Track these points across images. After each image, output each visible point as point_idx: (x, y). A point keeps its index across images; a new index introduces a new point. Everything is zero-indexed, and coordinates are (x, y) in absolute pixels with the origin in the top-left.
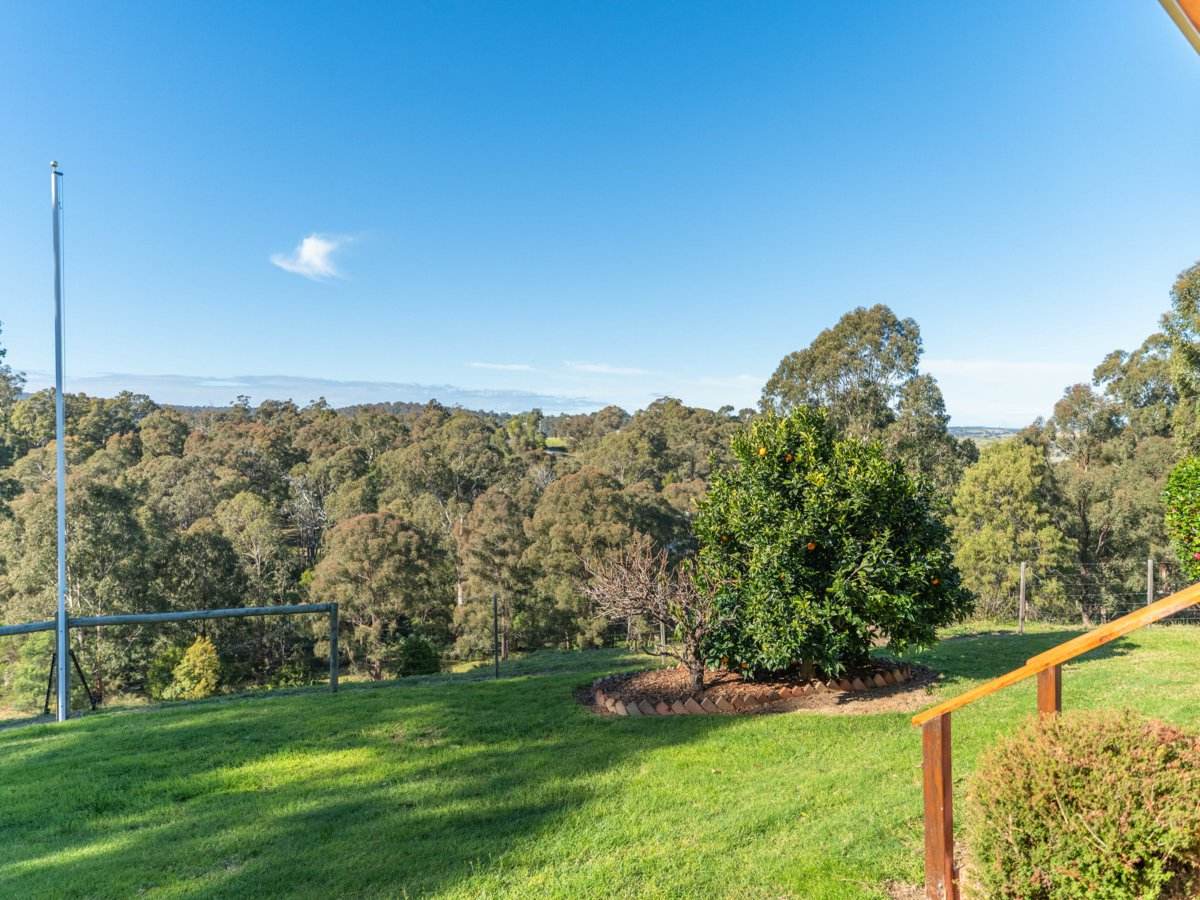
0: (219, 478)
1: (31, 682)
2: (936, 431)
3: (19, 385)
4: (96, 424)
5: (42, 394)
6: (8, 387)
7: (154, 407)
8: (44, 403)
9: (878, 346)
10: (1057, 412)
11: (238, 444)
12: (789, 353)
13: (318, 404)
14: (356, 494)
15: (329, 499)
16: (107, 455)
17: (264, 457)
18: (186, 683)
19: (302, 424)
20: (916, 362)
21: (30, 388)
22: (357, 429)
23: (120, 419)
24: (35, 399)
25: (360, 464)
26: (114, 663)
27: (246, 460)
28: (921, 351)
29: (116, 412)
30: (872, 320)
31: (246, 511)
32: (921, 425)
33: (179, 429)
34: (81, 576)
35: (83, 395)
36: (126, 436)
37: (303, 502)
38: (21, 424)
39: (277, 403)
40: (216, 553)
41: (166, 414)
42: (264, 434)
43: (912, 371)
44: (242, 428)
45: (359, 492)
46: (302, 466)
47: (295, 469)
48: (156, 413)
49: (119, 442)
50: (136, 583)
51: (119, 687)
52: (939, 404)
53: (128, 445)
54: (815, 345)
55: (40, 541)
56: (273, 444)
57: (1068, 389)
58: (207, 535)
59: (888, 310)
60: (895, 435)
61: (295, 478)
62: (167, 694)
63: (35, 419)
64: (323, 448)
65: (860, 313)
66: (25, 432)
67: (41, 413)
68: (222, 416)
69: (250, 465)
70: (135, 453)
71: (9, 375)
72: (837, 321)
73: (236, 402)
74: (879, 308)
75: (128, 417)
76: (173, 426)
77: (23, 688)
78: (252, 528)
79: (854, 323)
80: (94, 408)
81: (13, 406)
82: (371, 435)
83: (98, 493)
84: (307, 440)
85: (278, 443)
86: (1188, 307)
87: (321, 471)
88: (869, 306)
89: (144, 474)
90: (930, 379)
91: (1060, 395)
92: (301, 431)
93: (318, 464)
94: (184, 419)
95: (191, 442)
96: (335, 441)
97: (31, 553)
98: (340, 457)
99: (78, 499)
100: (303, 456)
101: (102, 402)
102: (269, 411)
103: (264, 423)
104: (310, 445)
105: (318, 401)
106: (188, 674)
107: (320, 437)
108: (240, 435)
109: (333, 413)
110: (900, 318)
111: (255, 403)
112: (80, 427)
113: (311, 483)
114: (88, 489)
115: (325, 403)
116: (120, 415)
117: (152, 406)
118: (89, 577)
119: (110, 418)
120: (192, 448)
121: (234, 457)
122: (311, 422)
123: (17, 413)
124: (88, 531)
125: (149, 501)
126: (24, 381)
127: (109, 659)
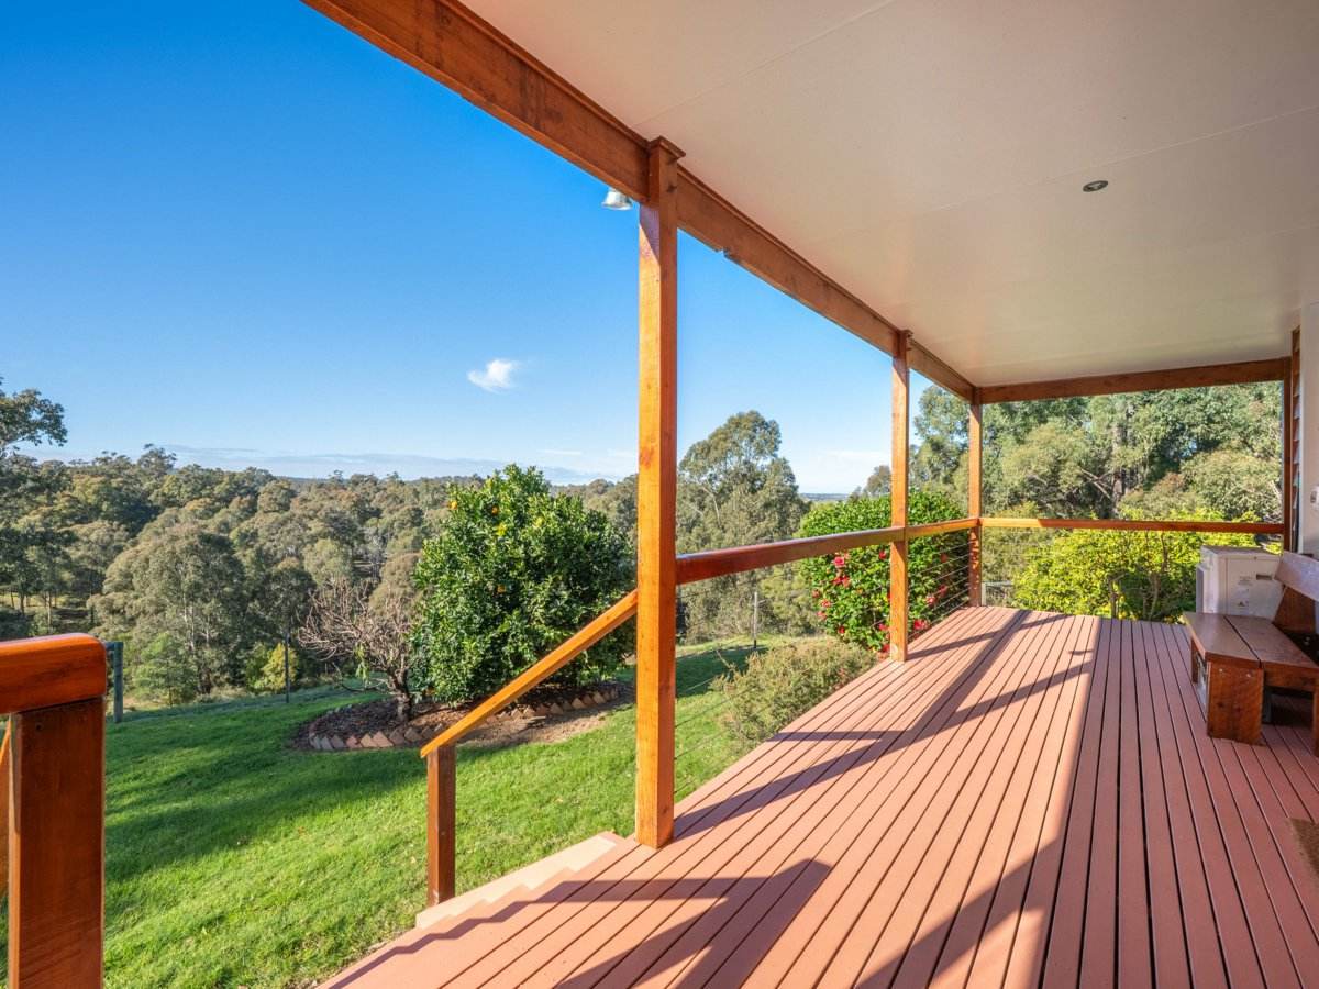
0: (310, 529)
1: (149, 679)
2: (790, 495)
3: (171, 462)
4: (227, 490)
5: (187, 469)
6: (162, 464)
7: (273, 478)
8: (187, 476)
9: (752, 439)
10: (869, 483)
11: (328, 504)
12: (695, 442)
13: (392, 477)
14: (409, 540)
15: (391, 543)
16: (229, 512)
17: (348, 513)
18: (272, 677)
19: (379, 490)
20: (776, 448)
21: (178, 465)
22: (416, 493)
23: (246, 487)
24: (181, 472)
25: (417, 518)
26: (216, 664)
27: (333, 515)
28: (780, 442)
29: (244, 482)
30: (747, 420)
31: (325, 552)
32: (778, 492)
33: (289, 493)
34: (193, 600)
35: (218, 469)
36: (245, 499)
37: (374, 545)
38: (170, 490)
39: (363, 476)
40: (299, 582)
41: (281, 483)
42: (349, 497)
43: (775, 456)
44: (333, 493)
45: (412, 538)
46: (374, 520)
47: (369, 522)
48: (273, 483)
49: (240, 503)
50: (235, 604)
51: (228, 680)
52: (792, 477)
53: (246, 505)
54: (712, 437)
55: (161, 574)
56: (355, 505)
57: (876, 469)
58: (293, 570)
59: (757, 414)
60: (761, 498)
61: (369, 529)
62: (258, 685)
63: (180, 487)
64: (391, 507)
65: (741, 416)
66: (173, 496)
67: (186, 482)
68: (321, 485)
69: (336, 519)
70: (251, 510)
71: (163, 455)
72: (725, 422)
73: (333, 475)
74: (752, 413)
75: (252, 485)
76: (283, 492)
77: (142, 684)
78: (331, 563)
79: (736, 423)
80: (226, 479)
81: (165, 477)
82: (428, 498)
83: (206, 539)
84: (380, 501)
85: (359, 504)
86: (929, 412)
87: (388, 523)
88: (746, 411)
89: (255, 526)
90: (785, 462)
91: (871, 473)
92: (377, 495)
93: (387, 518)
94: (293, 487)
95: (295, 503)
96: (402, 502)
97: (154, 583)
98: (402, 513)
99: (191, 544)
100: (377, 513)
101: (234, 474)
102: (356, 481)
103: (353, 490)
104: (382, 506)
105: (392, 474)
106: (273, 670)
107: (390, 500)
108: (331, 498)
109: (402, 483)
110: (767, 420)
111: (347, 476)
112: (215, 493)
113: (380, 531)
114: (199, 537)
115: (397, 476)
116: (246, 484)
117: (270, 478)
118: (199, 600)
119: (239, 486)
120: (296, 508)
121: (324, 514)
122: (385, 489)
123: (167, 483)
124: (198, 567)
125: (257, 545)
126: (174, 459)
127: (213, 661)
